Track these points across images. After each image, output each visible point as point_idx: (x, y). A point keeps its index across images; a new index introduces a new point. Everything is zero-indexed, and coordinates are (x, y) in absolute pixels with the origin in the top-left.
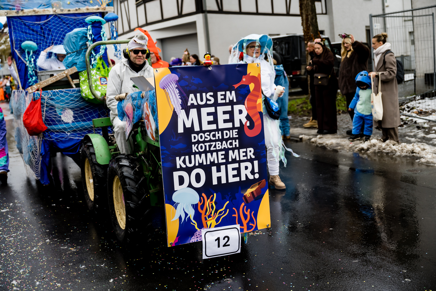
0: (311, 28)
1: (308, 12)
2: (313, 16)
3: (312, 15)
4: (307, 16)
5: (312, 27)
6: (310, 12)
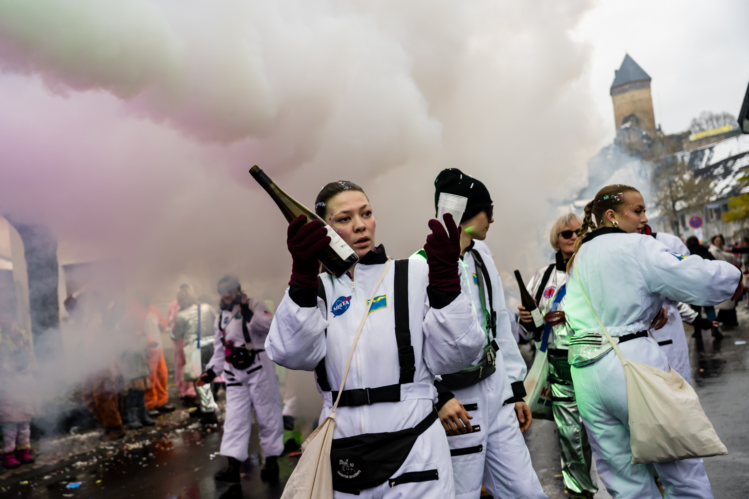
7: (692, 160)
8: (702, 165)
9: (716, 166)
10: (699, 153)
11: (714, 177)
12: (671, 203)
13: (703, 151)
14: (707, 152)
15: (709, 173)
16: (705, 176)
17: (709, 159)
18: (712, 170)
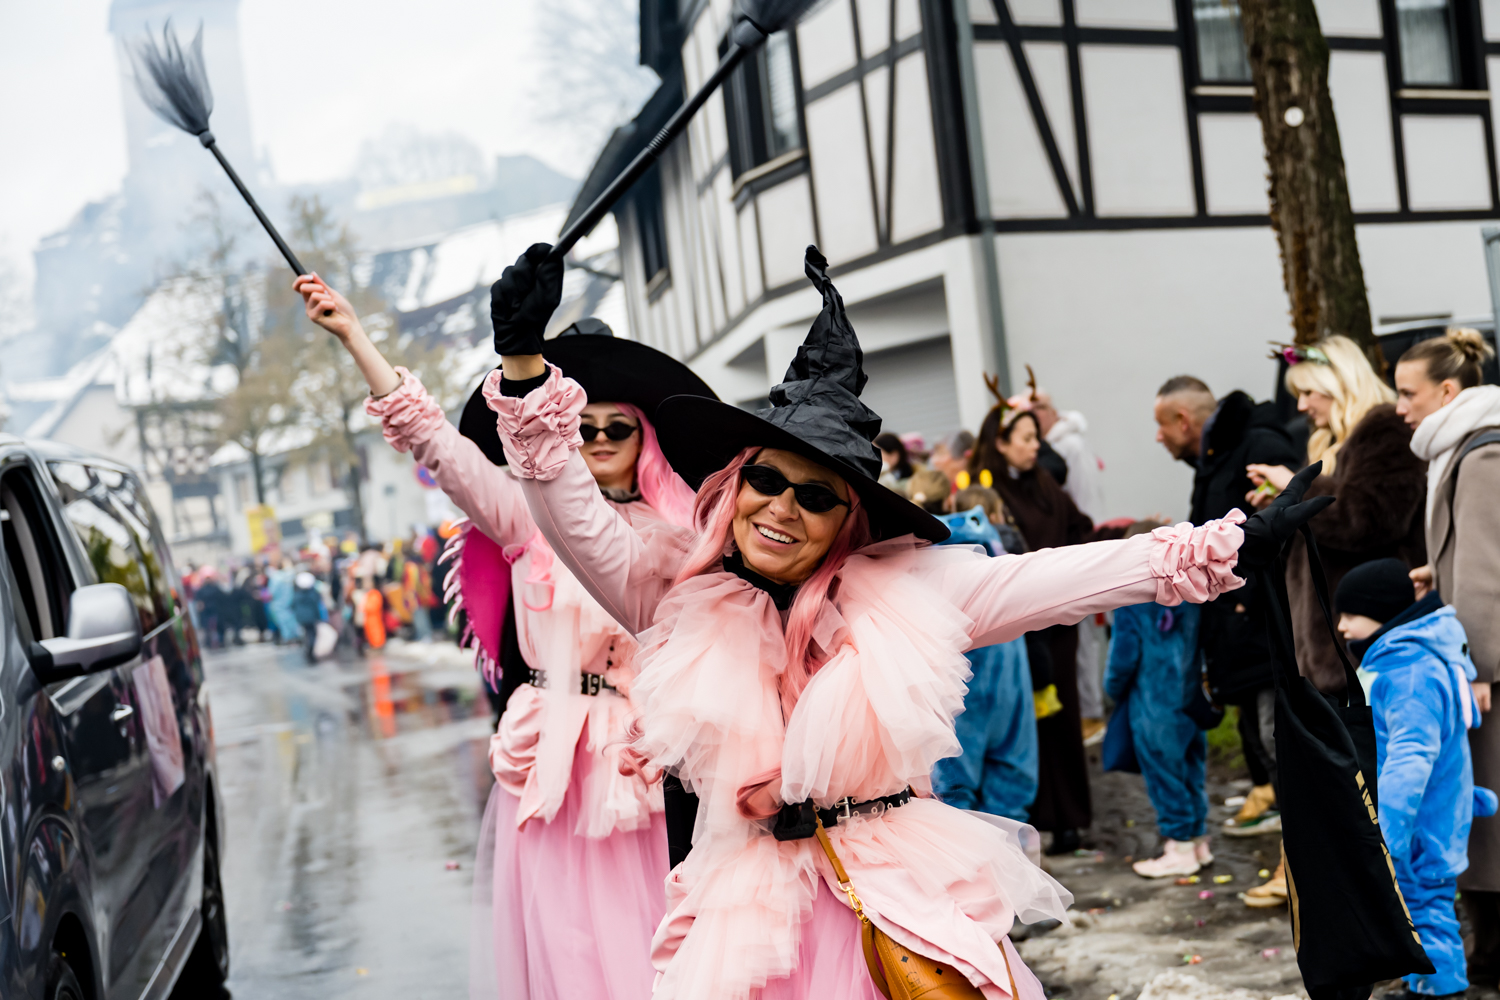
0: (1323, 303)
1: (1302, 221)
2: (1331, 237)
3: (1325, 236)
4: (1300, 238)
5: (1328, 297)
6: (1313, 222)
7: (378, 278)
8: (408, 304)
9: (451, 306)
10: (398, 261)
11: (450, 340)
12: (338, 411)
13: (407, 253)
14: (419, 258)
15: (432, 327)
16: (422, 331)
17: (425, 282)
18: (440, 317)
